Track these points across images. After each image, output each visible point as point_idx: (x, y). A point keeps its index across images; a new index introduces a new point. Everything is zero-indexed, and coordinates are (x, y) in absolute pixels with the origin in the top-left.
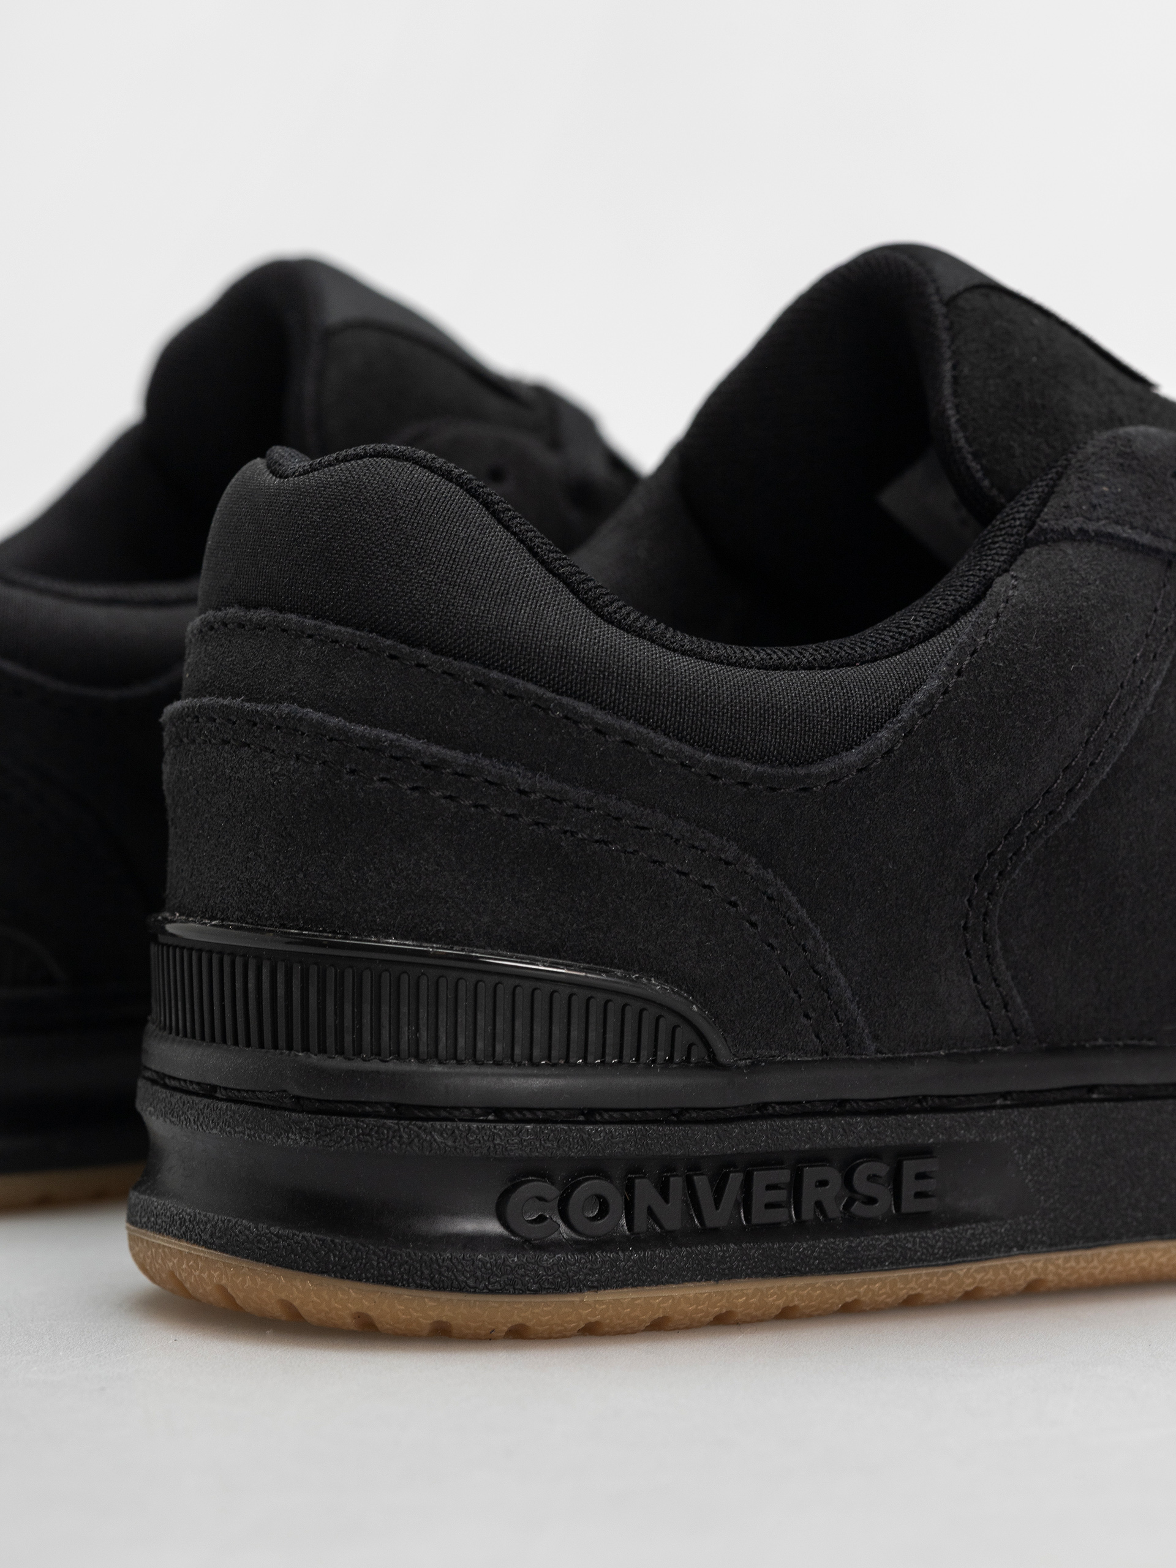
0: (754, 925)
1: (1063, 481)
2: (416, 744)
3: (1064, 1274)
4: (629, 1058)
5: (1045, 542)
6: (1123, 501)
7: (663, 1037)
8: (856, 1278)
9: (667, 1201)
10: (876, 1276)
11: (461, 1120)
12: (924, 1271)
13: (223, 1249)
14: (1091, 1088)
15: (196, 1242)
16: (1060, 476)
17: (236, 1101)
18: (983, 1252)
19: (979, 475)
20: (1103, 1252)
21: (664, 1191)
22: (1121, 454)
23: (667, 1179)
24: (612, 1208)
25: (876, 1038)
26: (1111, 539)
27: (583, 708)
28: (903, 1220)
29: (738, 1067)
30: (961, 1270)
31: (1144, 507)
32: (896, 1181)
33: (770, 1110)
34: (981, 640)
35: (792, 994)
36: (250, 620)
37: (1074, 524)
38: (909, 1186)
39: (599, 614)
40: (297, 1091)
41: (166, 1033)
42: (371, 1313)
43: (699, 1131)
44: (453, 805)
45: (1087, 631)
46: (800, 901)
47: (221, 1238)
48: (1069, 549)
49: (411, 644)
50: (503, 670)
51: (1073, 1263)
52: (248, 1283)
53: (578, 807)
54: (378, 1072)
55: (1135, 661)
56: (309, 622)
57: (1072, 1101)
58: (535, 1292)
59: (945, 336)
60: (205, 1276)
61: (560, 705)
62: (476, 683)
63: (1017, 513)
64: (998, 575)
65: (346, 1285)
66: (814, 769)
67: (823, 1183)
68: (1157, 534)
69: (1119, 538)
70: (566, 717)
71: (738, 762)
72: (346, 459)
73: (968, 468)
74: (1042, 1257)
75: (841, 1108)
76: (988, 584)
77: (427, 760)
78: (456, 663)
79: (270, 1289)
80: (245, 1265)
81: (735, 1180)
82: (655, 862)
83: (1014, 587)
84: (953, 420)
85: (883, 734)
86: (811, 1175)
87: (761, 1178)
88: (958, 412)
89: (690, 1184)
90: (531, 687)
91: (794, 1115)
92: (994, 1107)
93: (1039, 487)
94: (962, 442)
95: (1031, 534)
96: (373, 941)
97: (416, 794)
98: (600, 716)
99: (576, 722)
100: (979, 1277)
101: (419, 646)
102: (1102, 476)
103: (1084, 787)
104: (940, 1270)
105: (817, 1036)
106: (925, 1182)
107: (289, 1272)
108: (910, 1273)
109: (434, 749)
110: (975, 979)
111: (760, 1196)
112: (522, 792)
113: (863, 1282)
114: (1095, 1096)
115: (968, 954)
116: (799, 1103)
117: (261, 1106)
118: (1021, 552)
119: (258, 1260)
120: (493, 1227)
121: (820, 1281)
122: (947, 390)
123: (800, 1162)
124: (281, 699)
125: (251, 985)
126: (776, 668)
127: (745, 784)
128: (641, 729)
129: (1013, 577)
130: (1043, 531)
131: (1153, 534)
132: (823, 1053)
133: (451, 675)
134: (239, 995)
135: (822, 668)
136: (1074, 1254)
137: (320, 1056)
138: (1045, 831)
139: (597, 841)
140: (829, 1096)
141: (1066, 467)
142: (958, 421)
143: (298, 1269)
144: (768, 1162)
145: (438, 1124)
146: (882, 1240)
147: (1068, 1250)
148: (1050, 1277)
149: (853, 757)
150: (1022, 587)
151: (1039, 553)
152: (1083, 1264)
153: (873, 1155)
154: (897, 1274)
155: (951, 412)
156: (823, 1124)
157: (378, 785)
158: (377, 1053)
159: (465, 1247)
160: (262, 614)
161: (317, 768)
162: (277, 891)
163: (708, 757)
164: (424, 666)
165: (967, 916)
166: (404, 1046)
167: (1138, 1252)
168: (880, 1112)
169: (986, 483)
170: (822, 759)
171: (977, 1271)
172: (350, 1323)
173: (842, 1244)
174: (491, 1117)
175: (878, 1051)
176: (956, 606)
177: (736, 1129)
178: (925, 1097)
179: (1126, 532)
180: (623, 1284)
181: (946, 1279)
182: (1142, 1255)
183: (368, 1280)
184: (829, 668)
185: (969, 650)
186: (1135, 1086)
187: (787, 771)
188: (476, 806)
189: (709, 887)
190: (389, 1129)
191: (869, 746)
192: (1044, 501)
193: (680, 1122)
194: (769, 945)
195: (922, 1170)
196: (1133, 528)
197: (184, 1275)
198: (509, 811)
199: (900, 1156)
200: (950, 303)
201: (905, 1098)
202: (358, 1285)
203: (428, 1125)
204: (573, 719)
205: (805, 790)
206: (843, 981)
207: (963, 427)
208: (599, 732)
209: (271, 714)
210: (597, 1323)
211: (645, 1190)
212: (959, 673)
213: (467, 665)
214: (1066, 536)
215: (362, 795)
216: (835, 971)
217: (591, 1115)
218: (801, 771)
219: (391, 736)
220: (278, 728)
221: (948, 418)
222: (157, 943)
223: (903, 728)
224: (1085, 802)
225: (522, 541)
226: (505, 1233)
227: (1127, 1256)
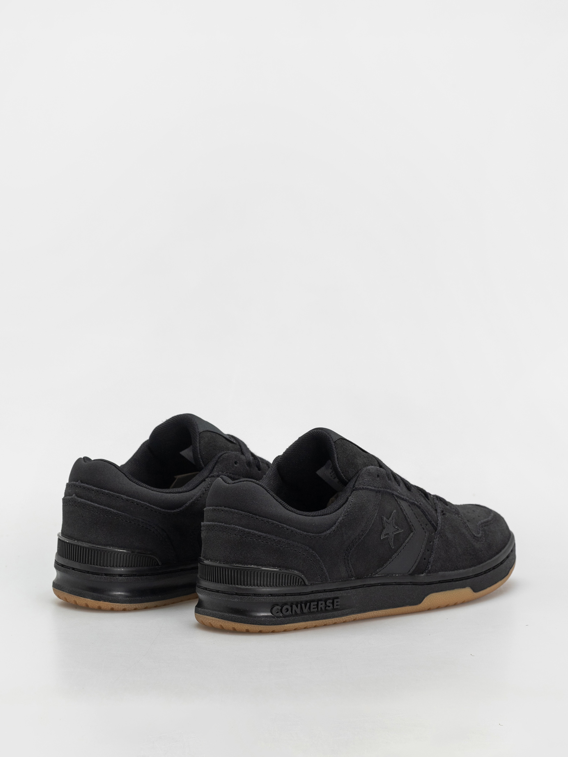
0: (311, 560)
1: (358, 478)
2: (257, 532)
3: (360, 617)
4: (292, 584)
5: (357, 490)
6: (369, 481)
7: (297, 581)
8: (327, 620)
9: (298, 608)
10: (330, 620)
11: (265, 596)
12: (337, 618)
13: (222, 619)
14: (364, 585)
15: (216, 618)
16: (358, 477)
17: (224, 593)
18: (347, 615)
19: (343, 476)
20: (366, 613)
21: (297, 606)
22: (368, 473)
23: (298, 605)
24: (289, 610)
25: (330, 578)
26: (367, 489)
27: (285, 526)
28: (334, 609)
29: (309, 585)
30: (343, 618)
31: (373, 482)
32: (333, 603)
33: (314, 592)
34: (348, 510)
35: (317, 572)
36: (224, 510)
37: (361, 486)
38: (335, 604)
39: (286, 508)
40: (236, 592)
41: (203, 580)
42: (249, 629)
43: (303, 597)
44: (263, 542)
45: (365, 506)
46: (318, 556)
47: (221, 617)
48: (360, 491)
49: (255, 515)
50: (271, 519)
51: (361, 616)
52: (227, 624)
53: (283, 542)
54: (251, 589)
55: (372, 511)
56: (236, 511)
57: (361, 587)
58: (277, 625)
59: (334, 449)
60: (218, 623)
61: (281, 525)
62: (267, 522)
63: (351, 485)
64: (349, 497)
65: (245, 624)
66: (322, 534)
67: (322, 604)
68: (375, 487)
69: (369, 488)
70: (282, 527)
71: (309, 534)
72: (241, 482)
73: (341, 475)
74: (356, 615)
75: (325, 591)
76: (348, 498)
77: (258, 535)
78: (263, 518)
79: (231, 625)
80: (226, 621)
81: (308, 604)
82: (295, 551)
83: (352, 499)
84: (338, 466)
85: (333, 528)
86: (320, 603)
87: (312, 604)
88: (338, 464)
89: (301, 605)
90: (276, 522)
91: (317, 593)
92: (349, 589)
93: (354, 479)
94: (340, 470)
95: (354, 488)
96: (249, 566)
97: (257, 541)
98: (288, 527)
99: (283, 528)
100: (346, 619)
101: (257, 515)
102: (365, 477)
103: (365, 534)
104: (340, 618)
105: (321, 579)
106: (338, 603)
107: (235, 623)
108: (335, 619)
109: (260, 533)
110: (346, 567)
111: (312, 607)
112: (274, 540)
113: (328, 621)
114: (365, 586)
115: (345, 563)
116: (318, 591)
117: (229, 594)
118: (352, 492)
119: (229, 621)
120: (270, 614)
121: (321, 621)
122: (336, 460)
123: (318, 601)
124: (231, 524)
125: (227, 573)
126: (314, 516)
127: (311, 537)
128: (294, 529)
129: (352, 497)
130: (356, 488)
131: (374, 487)
132: (322, 582)
133: (262, 520)
134: (224, 575)
135: (322, 516)
136: (362, 614)
137: (240, 586)
138: (358, 542)
139: (286, 548)
140: (323, 589)
141: (359, 475)
142: (339, 466)
143: (237, 622)
144: (313, 601)
145: (261, 597)
146: (331, 613)
147: (361, 613)
148: (357, 618)
149: (328, 532)
150: (354, 499)
151: (356, 492)
152: (363, 616)
153: (329, 599)
154: (333, 619)
155: (337, 465)
156: (322, 594)
157: (250, 539)
158: (251, 585)
159: (265, 618)
160: (226, 509)
161: (239, 536)
162: (231, 557)
163: (305, 533)
164: (258, 519)
165: (345, 557)
166: (255, 584)
167: (371, 613)
168: (331, 591)
169: (344, 478)
170: (323, 532)
171: (346, 618)
172: (232, 629)
173: (325, 614)
174: (270, 596)
175: (330, 581)
176: (343, 503)
177: (308, 596)
178: (338, 588)
179: (370, 487)
180: (291, 623)
181: (341, 619)
182: (372, 614)
183: (249, 624)
184: (323, 516)
185: (346, 512)
186: (371, 584)
187: (317, 535)
188: (267, 543)
189: (304, 554)
190: (253, 598)
191: (331, 530)
192: (355, 482)
193: (300, 595)
194: (314, 564)
195: (337, 601)
196: (371, 486)
197: (213, 623)
198: (272, 543)
199: (333, 599)
200: (335, 442)
201: (335, 589)
202: (248, 625)
203: (260, 597)
204: (283, 527)
205: (320, 537)
206: (325, 569)
207: (340, 467)
208: (287, 529)
209: (230, 527)
210: (286, 630)
211: (294, 606)
212: (345, 516)
213: (265, 519)
214: (360, 489)
215: (247, 541)
216: (324, 568)
217: (286, 595)
218: (320, 534)
219: (253, 531)
220: (231, 529)
221: (337, 466)
222: (200, 563)
223: (336, 526)
224: (365, 536)
225: (272, 496)
226: (271, 615)
227: (370, 614)
